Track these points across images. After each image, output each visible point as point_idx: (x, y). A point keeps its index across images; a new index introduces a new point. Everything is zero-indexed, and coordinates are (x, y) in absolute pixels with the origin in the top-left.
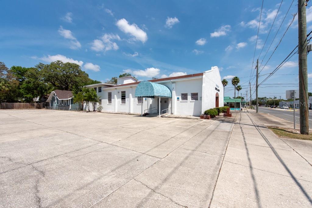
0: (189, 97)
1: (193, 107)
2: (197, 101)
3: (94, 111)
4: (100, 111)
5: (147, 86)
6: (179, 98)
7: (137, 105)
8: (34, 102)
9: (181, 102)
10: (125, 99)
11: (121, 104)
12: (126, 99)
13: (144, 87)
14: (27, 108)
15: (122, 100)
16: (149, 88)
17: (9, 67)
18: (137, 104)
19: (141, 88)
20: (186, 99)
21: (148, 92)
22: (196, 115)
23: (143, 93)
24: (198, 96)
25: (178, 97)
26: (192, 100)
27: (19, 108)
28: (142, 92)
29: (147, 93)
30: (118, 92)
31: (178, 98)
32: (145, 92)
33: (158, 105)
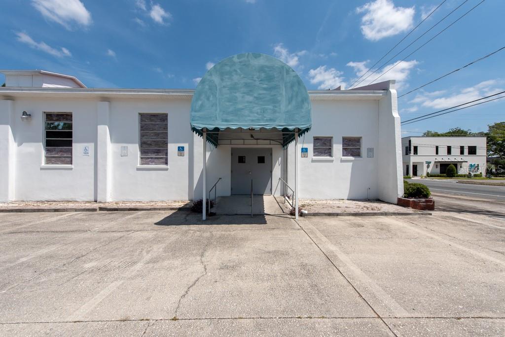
0: (337, 148)
1: (349, 176)
2: (358, 159)
5: (270, 78)
6: (306, 149)
7: (138, 169)
9: (313, 161)
10: (70, 144)
11: (45, 164)
12: (77, 148)
13: (247, 85)
16: (283, 94)
18: (139, 166)
19: (234, 88)
20: (329, 152)
21: (275, 112)
22: (356, 198)
23: (247, 112)
24: (360, 145)
25: (305, 146)
26: (343, 156)
28: (240, 106)
29: (268, 116)
30: (24, 113)
31: (304, 150)
32: (257, 109)
33: (232, 172)
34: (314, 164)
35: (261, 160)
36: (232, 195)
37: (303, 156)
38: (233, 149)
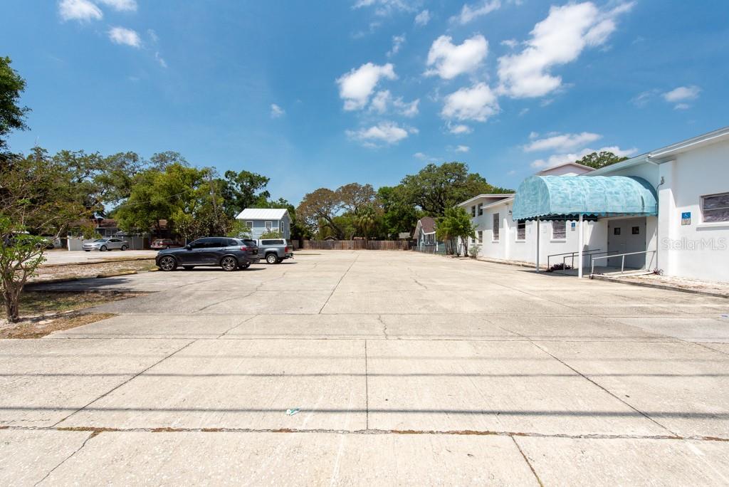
3: (466, 256)
4: (474, 257)
5: (535, 188)
6: (689, 214)
7: (551, 242)
8: (401, 239)
9: (698, 229)
10: (525, 227)
11: (516, 240)
12: (527, 228)
13: (528, 195)
14: (391, 248)
15: (519, 231)
16: (540, 196)
17: (376, 190)
19: (524, 197)
25: (686, 210)
27: (385, 248)
28: (526, 206)
29: (535, 209)
30: (510, 212)
31: (686, 216)
32: (531, 207)
33: (608, 243)
34: (699, 232)
35: (635, 231)
36: (608, 266)
37: (684, 223)
38: (609, 221)
